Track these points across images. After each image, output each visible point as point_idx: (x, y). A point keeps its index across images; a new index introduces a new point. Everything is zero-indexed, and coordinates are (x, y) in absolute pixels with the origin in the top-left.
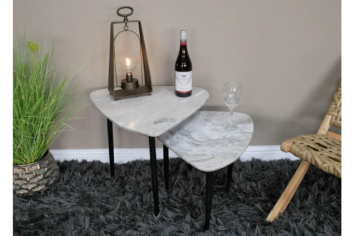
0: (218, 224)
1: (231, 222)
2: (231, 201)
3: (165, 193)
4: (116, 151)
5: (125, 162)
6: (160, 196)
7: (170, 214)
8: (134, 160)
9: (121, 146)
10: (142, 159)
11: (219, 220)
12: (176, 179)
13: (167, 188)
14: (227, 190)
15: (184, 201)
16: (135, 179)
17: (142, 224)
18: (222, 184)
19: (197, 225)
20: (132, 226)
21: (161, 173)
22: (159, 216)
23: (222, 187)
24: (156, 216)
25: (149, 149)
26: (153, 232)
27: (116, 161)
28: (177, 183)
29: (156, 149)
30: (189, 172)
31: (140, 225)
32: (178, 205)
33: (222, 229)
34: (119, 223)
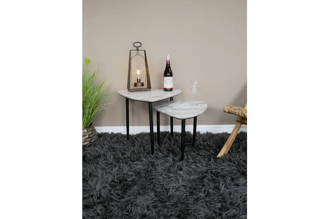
0: (189, 159)
1: (196, 159)
2: (196, 150)
3: (158, 146)
4: (130, 127)
5: (135, 134)
6: (155, 147)
7: (160, 154)
8: (141, 133)
9: (133, 125)
10: (145, 132)
11: (189, 156)
12: (164, 140)
13: (159, 144)
14: (193, 145)
15: (168, 150)
16: (140, 140)
17: (144, 159)
18: (191, 142)
19: (176, 159)
20: (138, 160)
21: (156, 139)
22: (154, 155)
23: (190, 143)
24: (152, 155)
25: (149, 126)
26: (150, 163)
27: (130, 133)
28: (165, 142)
29: (154, 126)
30: (171, 137)
31: (143, 160)
32: (165, 151)
33: (191, 161)
34: (130, 159)
